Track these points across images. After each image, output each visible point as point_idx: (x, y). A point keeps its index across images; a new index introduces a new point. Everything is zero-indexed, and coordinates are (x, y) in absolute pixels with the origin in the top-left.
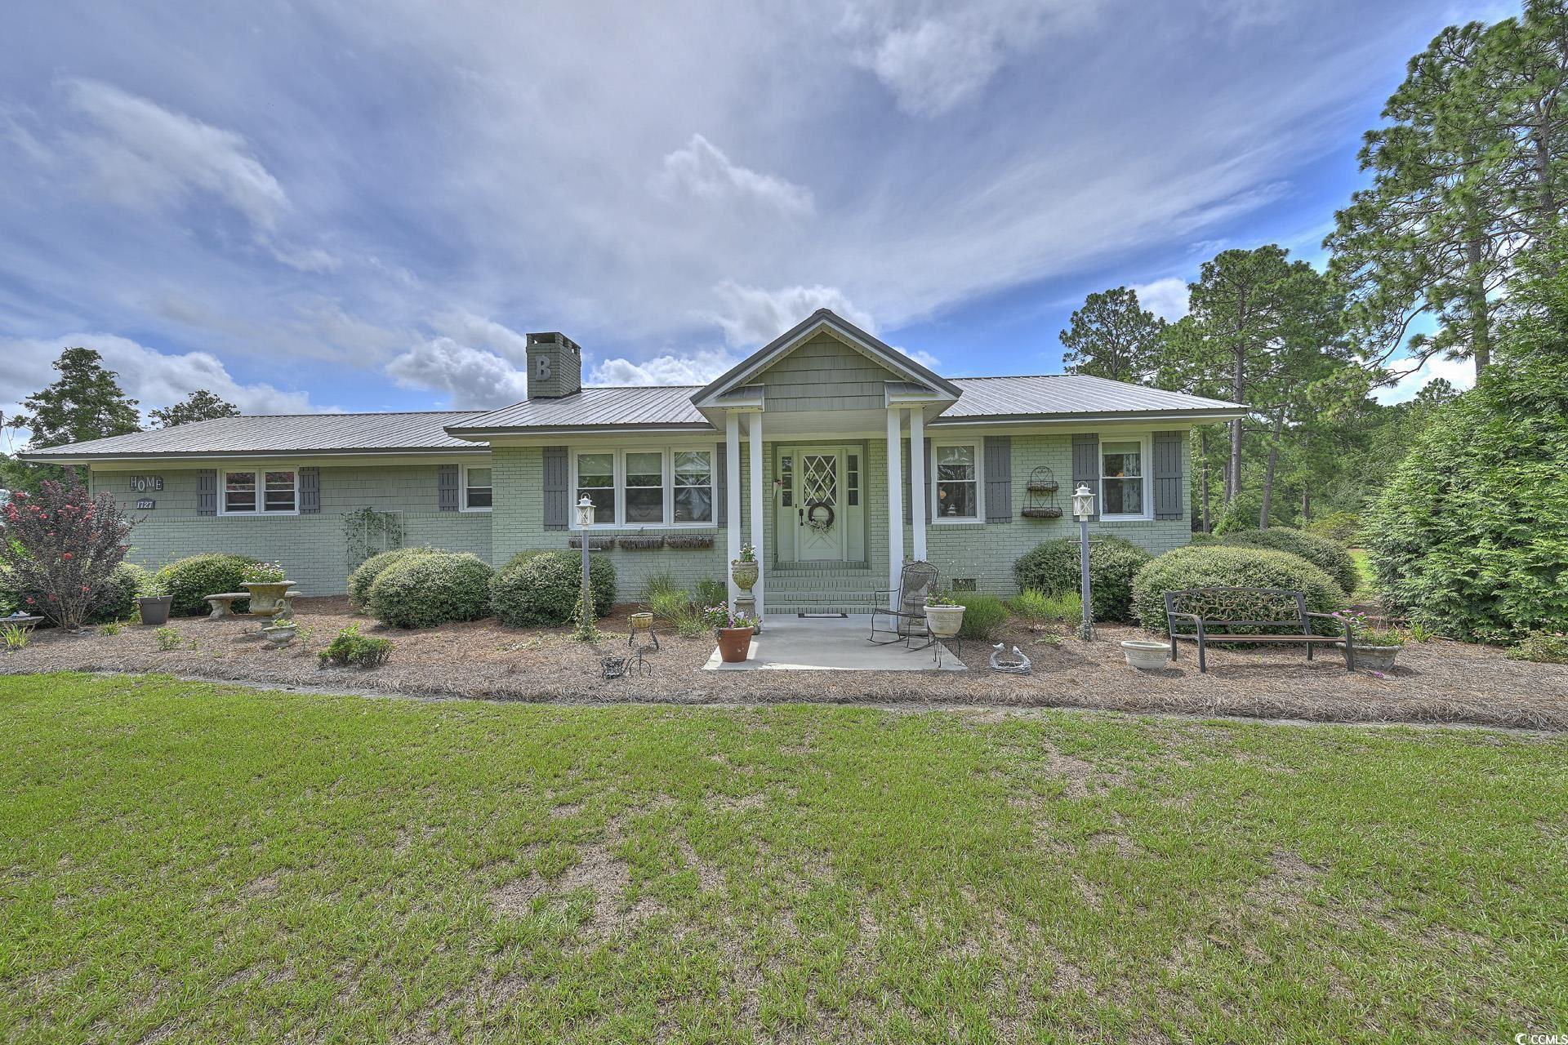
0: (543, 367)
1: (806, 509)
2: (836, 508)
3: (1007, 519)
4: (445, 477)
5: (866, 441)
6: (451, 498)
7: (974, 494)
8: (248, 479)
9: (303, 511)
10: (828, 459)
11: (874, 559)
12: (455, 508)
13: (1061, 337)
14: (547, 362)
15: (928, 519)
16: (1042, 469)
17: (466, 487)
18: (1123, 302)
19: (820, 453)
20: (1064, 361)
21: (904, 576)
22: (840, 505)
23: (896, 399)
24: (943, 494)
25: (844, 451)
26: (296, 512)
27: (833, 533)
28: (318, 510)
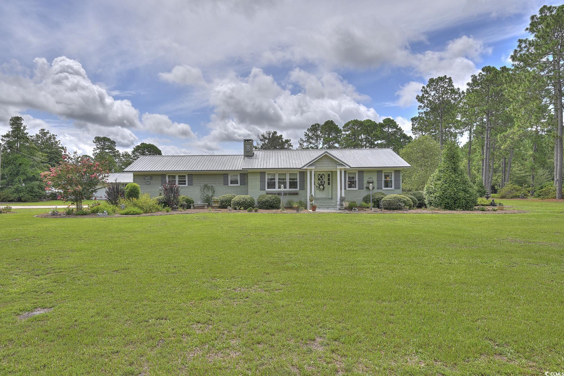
0: (248, 148)
1: (318, 186)
2: (325, 186)
3: (363, 189)
4: (225, 177)
5: (332, 171)
6: (226, 182)
7: (356, 183)
8: (174, 177)
9: (188, 185)
10: (323, 175)
11: (334, 196)
12: (228, 184)
13: (417, 98)
14: (249, 147)
15: (345, 189)
16: (370, 178)
17: (230, 179)
18: (446, 82)
19: (321, 173)
20: (419, 109)
21: (340, 199)
22: (326, 185)
23: (339, 167)
24: (349, 183)
25: (327, 173)
26: (187, 185)
27: (324, 191)
28: (192, 185)
